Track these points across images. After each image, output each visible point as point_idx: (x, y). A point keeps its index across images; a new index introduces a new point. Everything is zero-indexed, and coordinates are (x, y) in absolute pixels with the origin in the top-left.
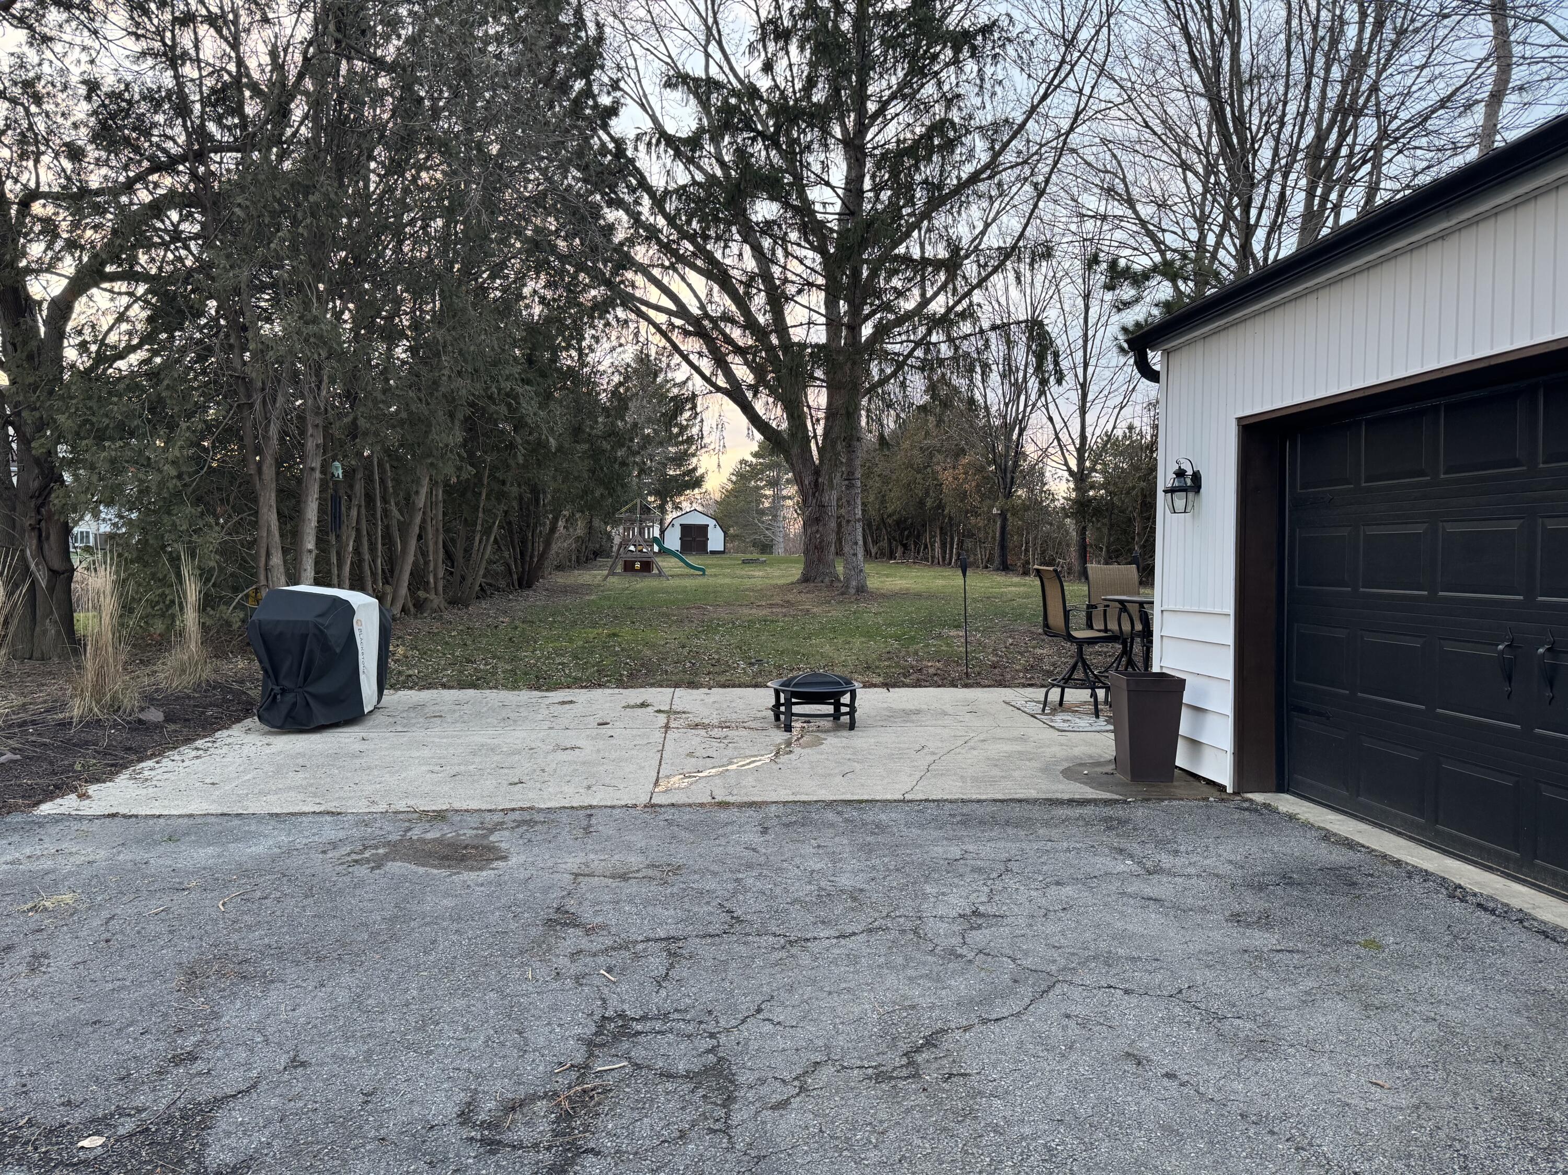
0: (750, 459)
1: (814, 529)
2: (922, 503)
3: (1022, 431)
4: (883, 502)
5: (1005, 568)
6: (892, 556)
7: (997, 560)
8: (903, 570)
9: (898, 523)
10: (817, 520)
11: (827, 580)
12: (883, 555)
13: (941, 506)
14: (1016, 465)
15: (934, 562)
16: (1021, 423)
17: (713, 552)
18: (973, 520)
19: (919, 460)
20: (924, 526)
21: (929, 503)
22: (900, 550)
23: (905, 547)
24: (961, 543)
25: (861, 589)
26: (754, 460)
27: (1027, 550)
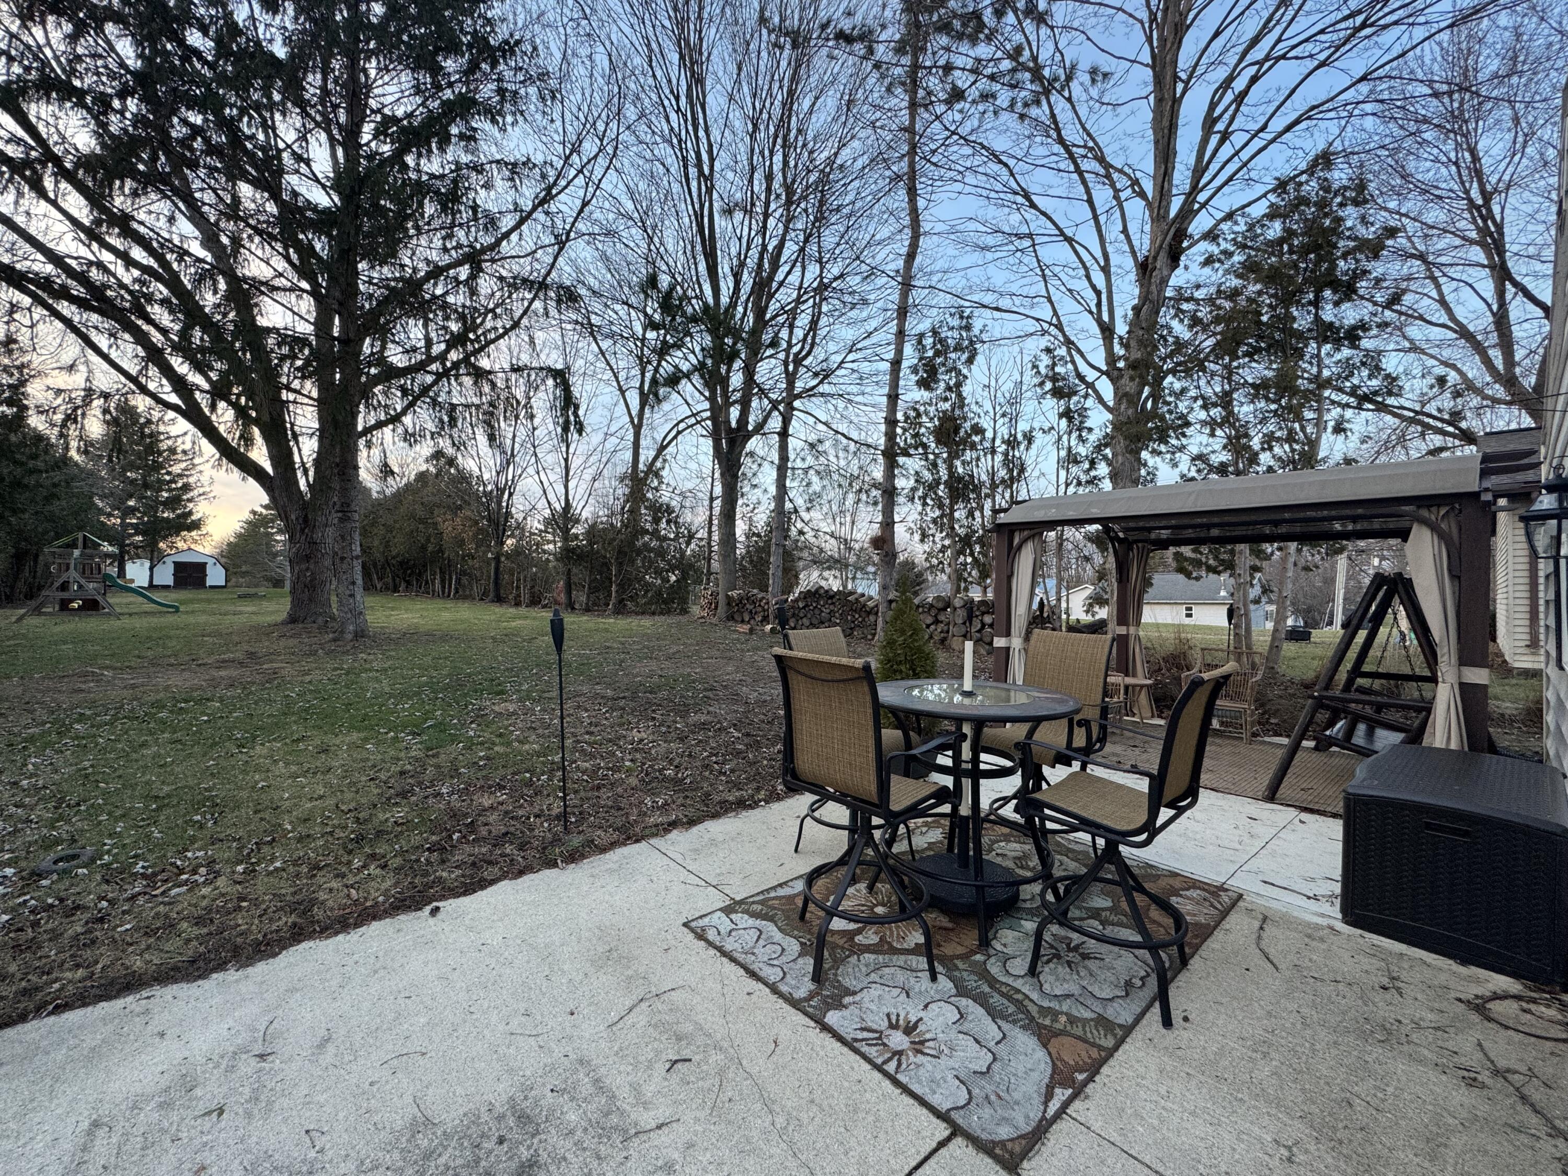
0: (259, 510)
1: (303, 566)
2: (424, 548)
3: (511, 494)
4: (387, 546)
5: (499, 599)
6: (396, 590)
7: (492, 595)
8: (407, 603)
9: (401, 563)
10: (308, 558)
11: (320, 620)
12: (387, 589)
13: (441, 551)
14: (506, 521)
15: (434, 595)
16: (510, 488)
17: (212, 587)
18: (470, 562)
19: (420, 513)
20: (425, 566)
21: (430, 548)
22: (403, 585)
23: (408, 583)
24: (459, 581)
25: (360, 634)
26: (264, 512)
27: (518, 587)
